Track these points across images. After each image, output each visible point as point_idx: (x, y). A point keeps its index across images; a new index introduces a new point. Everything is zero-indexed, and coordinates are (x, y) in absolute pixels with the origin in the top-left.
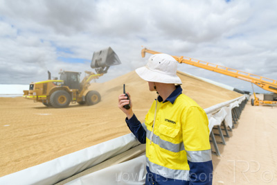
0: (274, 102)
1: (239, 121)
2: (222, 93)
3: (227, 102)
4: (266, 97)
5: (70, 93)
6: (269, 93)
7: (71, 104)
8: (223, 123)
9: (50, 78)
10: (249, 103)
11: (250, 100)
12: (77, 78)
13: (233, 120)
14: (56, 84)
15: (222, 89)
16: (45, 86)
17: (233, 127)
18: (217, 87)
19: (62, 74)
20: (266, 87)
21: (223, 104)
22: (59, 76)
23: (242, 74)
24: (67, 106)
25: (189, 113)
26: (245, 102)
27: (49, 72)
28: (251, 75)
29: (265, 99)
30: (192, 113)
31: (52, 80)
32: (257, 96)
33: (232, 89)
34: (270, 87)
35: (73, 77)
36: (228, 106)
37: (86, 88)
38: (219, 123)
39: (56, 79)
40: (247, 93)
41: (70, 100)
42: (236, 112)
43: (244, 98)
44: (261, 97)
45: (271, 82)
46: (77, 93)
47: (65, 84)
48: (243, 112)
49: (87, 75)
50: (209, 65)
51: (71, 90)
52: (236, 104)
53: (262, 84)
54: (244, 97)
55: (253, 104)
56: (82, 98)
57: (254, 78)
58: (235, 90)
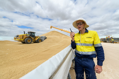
5: (32, 39)
9: (24, 33)
12: (34, 34)
14: (27, 36)
16: (23, 36)
19: (29, 32)
22: (28, 33)
24: (30, 43)
31: (25, 34)
35: (33, 34)
37: (37, 38)
39: (27, 34)
41: (32, 41)
46: (34, 39)
47: (30, 36)
51: (32, 38)
56: (36, 41)
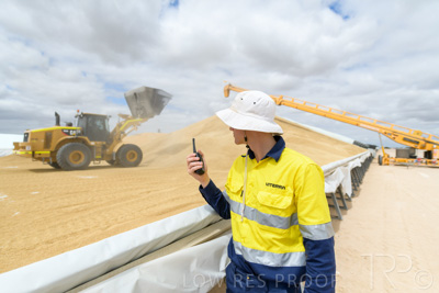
0: (411, 160)
1: (361, 186)
2: (337, 147)
3: (345, 160)
4: (399, 153)
5: (91, 147)
6: (404, 147)
7: (92, 164)
8: (339, 188)
9: (58, 123)
10: (376, 161)
11: (377, 157)
12: (104, 124)
13: (353, 185)
14: (68, 134)
15: (338, 142)
16: (48, 136)
17: (353, 195)
18: (330, 138)
20: (399, 139)
21: (339, 162)
22: (75, 122)
23: (366, 121)
24: (84, 167)
25: (307, 173)
26: (369, 160)
27: (56, 114)
28: (379, 122)
29: (397, 156)
30: (310, 174)
31: (63, 126)
32: (386, 151)
33: (352, 141)
34: (405, 139)
35: (98, 123)
36: (345, 165)
37: (120, 140)
38: (334, 190)
39: (70, 125)
40: (373, 147)
41: (91, 158)
42: (357, 175)
43: (368, 155)
44: (392, 154)
45: (406, 132)
46: (104, 147)
47: (83, 133)
48: (367, 174)
49: (122, 120)
50: (320, 108)
51: (93, 143)
52: (358, 163)
53: (394, 135)
54: (367, 153)
55: (380, 163)
56: (111, 155)
57: (383, 126)
58: (356, 143)
